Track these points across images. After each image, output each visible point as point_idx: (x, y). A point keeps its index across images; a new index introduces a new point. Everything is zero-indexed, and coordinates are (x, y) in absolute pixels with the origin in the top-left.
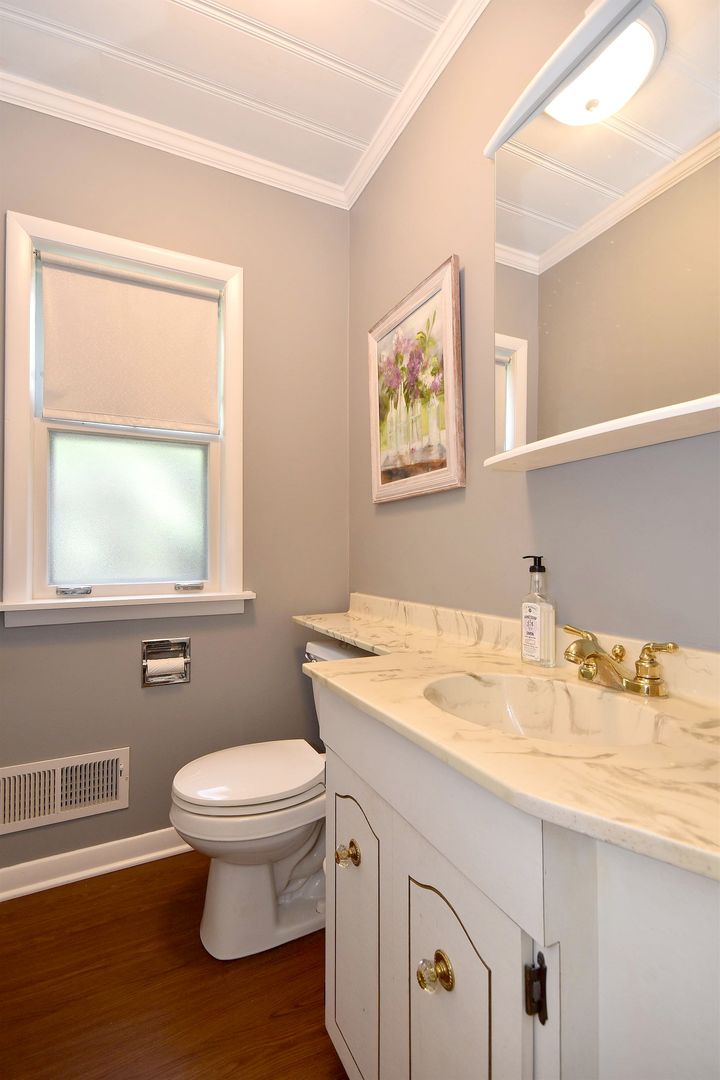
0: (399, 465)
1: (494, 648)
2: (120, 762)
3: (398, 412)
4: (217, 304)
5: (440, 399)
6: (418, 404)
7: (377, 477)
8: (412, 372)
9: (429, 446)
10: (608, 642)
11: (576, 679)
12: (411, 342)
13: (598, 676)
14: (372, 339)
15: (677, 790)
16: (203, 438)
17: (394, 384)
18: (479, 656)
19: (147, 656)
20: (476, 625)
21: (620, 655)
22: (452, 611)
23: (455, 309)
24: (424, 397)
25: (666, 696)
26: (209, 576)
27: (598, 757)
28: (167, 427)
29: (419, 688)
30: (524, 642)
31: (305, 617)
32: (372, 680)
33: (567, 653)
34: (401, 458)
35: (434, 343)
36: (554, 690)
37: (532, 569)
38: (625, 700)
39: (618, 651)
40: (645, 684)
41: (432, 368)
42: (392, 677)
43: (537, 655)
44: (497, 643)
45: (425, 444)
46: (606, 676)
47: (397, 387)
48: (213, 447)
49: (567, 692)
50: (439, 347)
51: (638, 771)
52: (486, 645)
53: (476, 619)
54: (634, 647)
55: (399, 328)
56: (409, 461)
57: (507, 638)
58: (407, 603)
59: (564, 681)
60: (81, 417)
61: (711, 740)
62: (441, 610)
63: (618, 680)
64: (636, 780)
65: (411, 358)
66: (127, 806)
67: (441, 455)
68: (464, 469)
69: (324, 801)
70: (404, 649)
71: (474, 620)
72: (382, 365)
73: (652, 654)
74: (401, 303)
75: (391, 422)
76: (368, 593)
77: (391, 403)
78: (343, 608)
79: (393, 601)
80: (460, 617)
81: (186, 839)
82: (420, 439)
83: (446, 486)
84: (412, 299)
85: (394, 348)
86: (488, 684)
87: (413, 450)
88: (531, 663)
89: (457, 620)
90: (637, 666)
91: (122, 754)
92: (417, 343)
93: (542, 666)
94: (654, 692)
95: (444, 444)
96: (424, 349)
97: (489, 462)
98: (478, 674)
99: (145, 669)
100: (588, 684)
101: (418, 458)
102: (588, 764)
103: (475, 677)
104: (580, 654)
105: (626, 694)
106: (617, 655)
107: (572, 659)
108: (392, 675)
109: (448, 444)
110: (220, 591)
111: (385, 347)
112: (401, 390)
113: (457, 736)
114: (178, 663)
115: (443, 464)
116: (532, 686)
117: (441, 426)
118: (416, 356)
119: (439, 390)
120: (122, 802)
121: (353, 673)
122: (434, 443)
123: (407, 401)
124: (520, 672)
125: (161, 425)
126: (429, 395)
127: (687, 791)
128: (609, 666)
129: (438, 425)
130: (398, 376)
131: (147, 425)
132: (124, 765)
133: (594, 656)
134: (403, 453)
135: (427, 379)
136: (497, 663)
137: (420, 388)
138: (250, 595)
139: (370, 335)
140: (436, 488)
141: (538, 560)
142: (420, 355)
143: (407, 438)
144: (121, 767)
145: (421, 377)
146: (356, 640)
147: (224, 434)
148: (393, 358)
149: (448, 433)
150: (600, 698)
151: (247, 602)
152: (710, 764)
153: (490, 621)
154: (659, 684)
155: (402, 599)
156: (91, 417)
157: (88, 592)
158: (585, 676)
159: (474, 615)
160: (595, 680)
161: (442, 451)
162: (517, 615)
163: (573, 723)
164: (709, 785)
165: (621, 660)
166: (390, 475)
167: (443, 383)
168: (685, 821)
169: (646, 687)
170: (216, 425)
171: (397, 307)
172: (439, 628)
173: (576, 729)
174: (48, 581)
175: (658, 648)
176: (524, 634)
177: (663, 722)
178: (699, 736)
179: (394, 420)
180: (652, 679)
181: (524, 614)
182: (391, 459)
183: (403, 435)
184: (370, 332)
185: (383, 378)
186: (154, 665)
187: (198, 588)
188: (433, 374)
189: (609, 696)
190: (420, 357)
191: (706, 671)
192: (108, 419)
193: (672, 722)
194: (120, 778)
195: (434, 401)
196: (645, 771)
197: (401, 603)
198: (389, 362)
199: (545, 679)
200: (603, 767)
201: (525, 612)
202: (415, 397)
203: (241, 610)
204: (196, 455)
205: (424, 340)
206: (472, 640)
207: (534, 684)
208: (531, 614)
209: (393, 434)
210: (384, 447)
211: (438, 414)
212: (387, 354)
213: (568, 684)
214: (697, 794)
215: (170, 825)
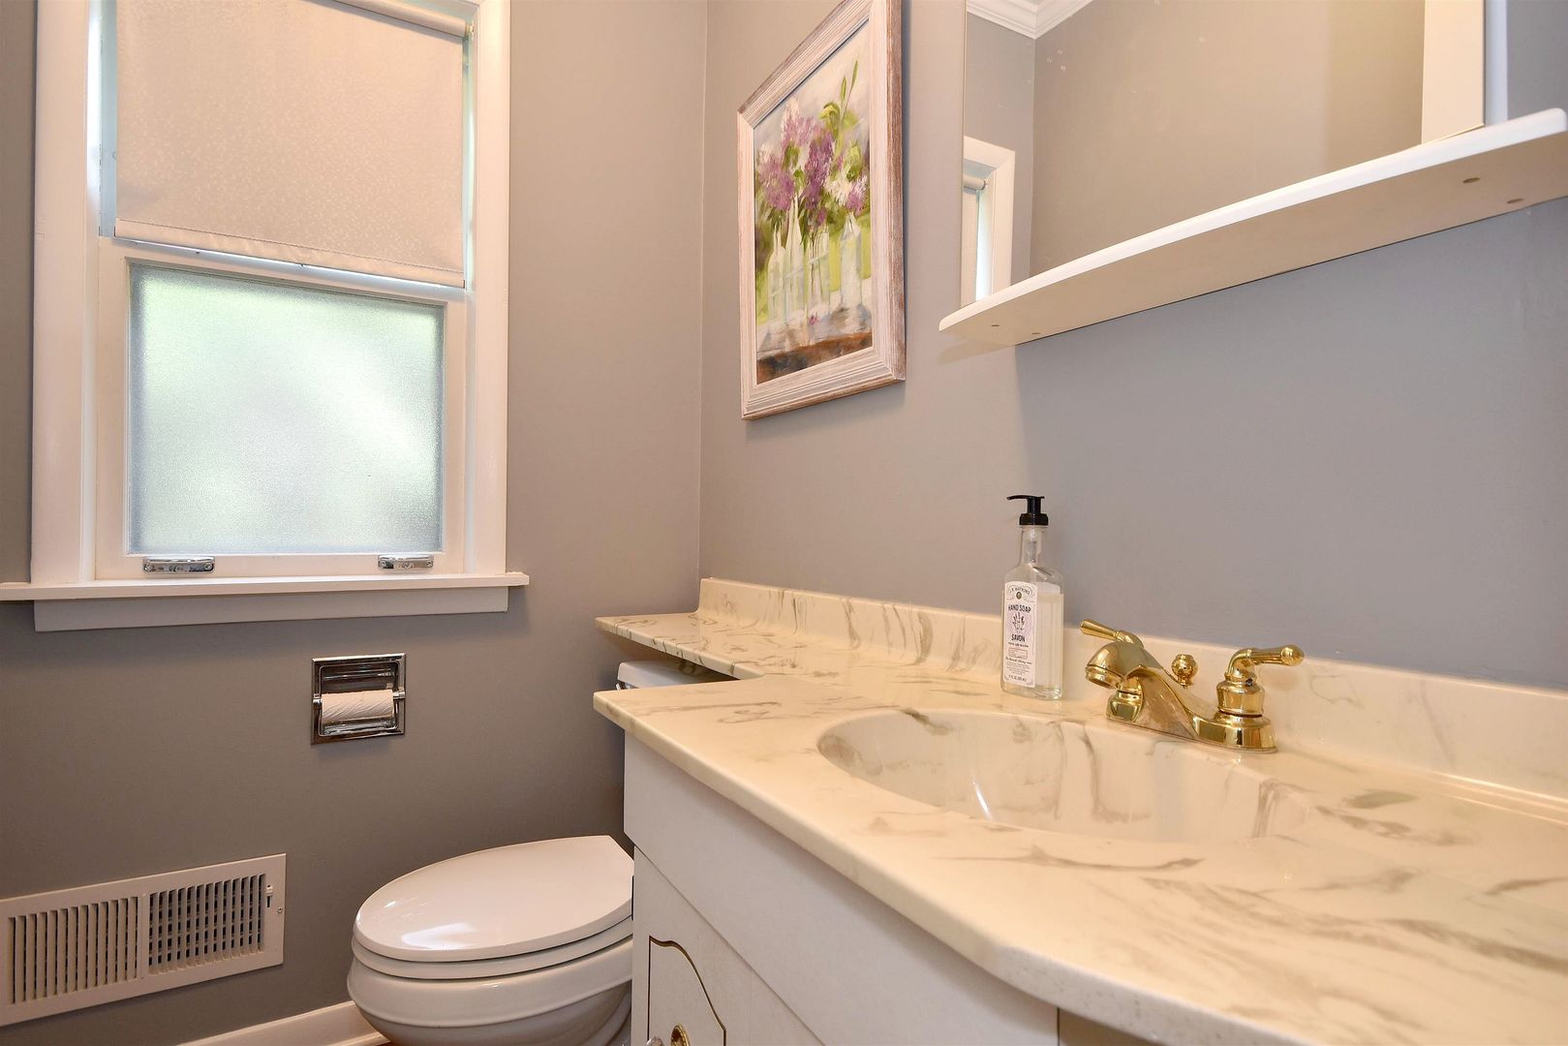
0: (788, 347)
1: (951, 667)
2: (267, 881)
3: (787, 254)
4: (460, 47)
5: (862, 224)
6: (824, 236)
7: (749, 368)
8: (815, 177)
9: (842, 310)
10: (1164, 651)
11: (1103, 720)
12: (813, 123)
13: (1146, 711)
14: (742, 122)
15: (1348, 937)
16: (433, 292)
17: (783, 201)
18: (925, 680)
19: (324, 687)
20: (919, 628)
21: (1186, 675)
22: (878, 604)
23: (892, 54)
24: (835, 221)
25: (1274, 749)
26: (443, 545)
27: (1168, 866)
28: (365, 270)
29: (812, 733)
30: (1006, 654)
31: (619, 619)
32: (721, 721)
33: (1091, 667)
34: (791, 334)
35: (854, 122)
36: (1062, 739)
37: (1025, 520)
38: (1196, 756)
39: (1183, 664)
40: (1233, 725)
41: (848, 167)
42: (760, 716)
43: (1031, 677)
44: (956, 658)
45: (834, 306)
46: (1160, 712)
47: (787, 207)
48: (453, 310)
49: (1088, 743)
50: (863, 127)
51: (1255, 895)
52: (936, 663)
53: (920, 617)
54: (1214, 661)
55: (792, 101)
56: (805, 339)
57: (976, 650)
58: (797, 593)
59: (1082, 723)
60: (193, 239)
61: (1382, 829)
62: (855, 602)
63: (1183, 720)
64: (1254, 915)
65: (813, 153)
66: (280, 961)
67: (863, 324)
68: (903, 349)
69: (630, 952)
70: (787, 669)
71: (916, 618)
72: (760, 170)
73: (1249, 669)
74: (796, 52)
75: (776, 271)
76: (732, 578)
77: (777, 237)
78: (688, 604)
79: (775, 590)
80: (891, 614)
81: (376, 1023)
82: (826, 298)
83: (869, 380)
84: (815, 43)
85: (783, 137)
86: (940, 728)
87: (812, 320)
88: (1018, 691)
89: (886, 620)
90: (1220, 692)
91: (272, 868)
92: (823, 124)
93: (1038, 697)
94: (1252, 739)
95: (867, 304)
96: (835, 135)
97: (946, 322)
98: (921, 711)
99: (318, 707)
100: (1124, 728)
101: (822, 333)
102: (1153, 882)
103: (916, 716)
104: (1115, 668)
105: (1201, 746)
106: (1181, 673)
107: (1098, 677)
108: (762, 711)
109: (875, 301)
110: (464, 572)
111: (766, 137)
112: (793, 212)
113: (879, 826)
114: (380, 699)
115: (865, 341)
116: (1022, 733)
117: (864, 272)
118: (822, 148)
119: (861, 206)
120: (271, 952)
121: (686, 709)
122: (851, 304)
123: (805, 230)
124: (1000, 707)
125: (352, 263)
126: (842, 216)
127: (1369, 940)
128: (1167, 694)
129: (858, 270)
130: (789, 187)
131: (325, 264)
132: (275, 887)
133: (1142, 674)
134: (795, 325)
135: (839, 188)
136: (957, 692)
137: (827, 205)
138: (519, 578)
139: (741, 118)
140: (853, 385)
141: (1034, 503)
142: (829, 144)
143: (803, 298)
144: (269, 890)
145: (830, 185)
146: (703, 654)
147: (474, 286)
148: (780, 155)
149: (875, 283)
150: (1150, 754)
151: (514, 591)
152: (1398, 879)
153: (946, 620)
154: (1260, 726)
155: (789, 586)
156: (213, 241)
157: (204, 568)
158: (1120, 713)
159: (916, 609)
160: (1140, 719)
161: (865, 317)
162: (994, 606)
163: (1097, 801)
164: (1410, 925)
165: (1189, 683)
166: (772, 367)
167: (867, 192)
168: (1387, 1014)
169: (1236, 729)
170: (460, 272)
171: (788, 61)
172: (853, 635)
173: (1104, 812)
174: (127, 544)
175: (1260, 657)
176: (1008, 639)
177: (1276, 797)
178: (1357, 823)
179: (781, 270)
180: (1248, 717)
181: (1008, 603)
182: (775, 338)
183: (795, 294)
184: (742, 110)
185: (762, 194)
186: (334, 703)
187: (424, 565)
188: (851, 178)
189: (1167, 747)
190: (827, 150)
191: (1350, 700)
192: (247, 247)
193: (1295, 796)
194: (267, 911)
195: (852, 227)
196: (1267, 895)
197: (788, 592)
198: (773, 164)
199: (1045, 720)
200: (1181, 886)
201: (1010, 600)
202: (818, 223)
203: (501, 604)
204: (422, 326)
205: (836, 117)
206: (912, 655)
207: (1024, 729)
208: (1022, 602)
209: (779, 291)
210: (763, 318)
211: (858, 249)
212: (771, 149)
213: (1088, 728)
214: (1392, 946)
215: (348, 998)
